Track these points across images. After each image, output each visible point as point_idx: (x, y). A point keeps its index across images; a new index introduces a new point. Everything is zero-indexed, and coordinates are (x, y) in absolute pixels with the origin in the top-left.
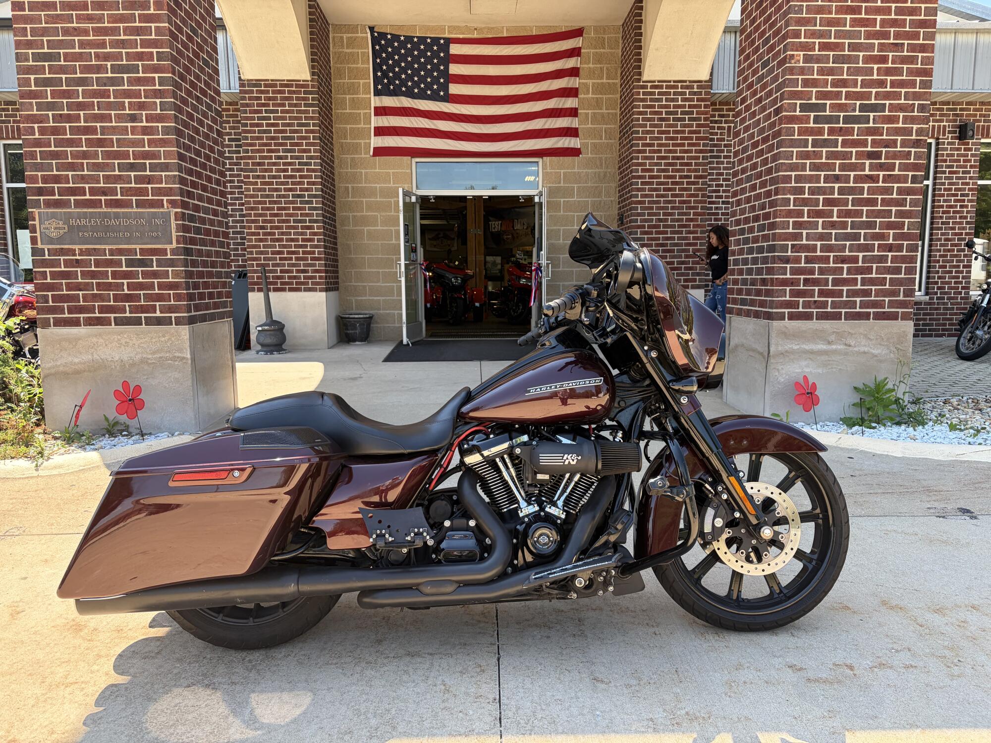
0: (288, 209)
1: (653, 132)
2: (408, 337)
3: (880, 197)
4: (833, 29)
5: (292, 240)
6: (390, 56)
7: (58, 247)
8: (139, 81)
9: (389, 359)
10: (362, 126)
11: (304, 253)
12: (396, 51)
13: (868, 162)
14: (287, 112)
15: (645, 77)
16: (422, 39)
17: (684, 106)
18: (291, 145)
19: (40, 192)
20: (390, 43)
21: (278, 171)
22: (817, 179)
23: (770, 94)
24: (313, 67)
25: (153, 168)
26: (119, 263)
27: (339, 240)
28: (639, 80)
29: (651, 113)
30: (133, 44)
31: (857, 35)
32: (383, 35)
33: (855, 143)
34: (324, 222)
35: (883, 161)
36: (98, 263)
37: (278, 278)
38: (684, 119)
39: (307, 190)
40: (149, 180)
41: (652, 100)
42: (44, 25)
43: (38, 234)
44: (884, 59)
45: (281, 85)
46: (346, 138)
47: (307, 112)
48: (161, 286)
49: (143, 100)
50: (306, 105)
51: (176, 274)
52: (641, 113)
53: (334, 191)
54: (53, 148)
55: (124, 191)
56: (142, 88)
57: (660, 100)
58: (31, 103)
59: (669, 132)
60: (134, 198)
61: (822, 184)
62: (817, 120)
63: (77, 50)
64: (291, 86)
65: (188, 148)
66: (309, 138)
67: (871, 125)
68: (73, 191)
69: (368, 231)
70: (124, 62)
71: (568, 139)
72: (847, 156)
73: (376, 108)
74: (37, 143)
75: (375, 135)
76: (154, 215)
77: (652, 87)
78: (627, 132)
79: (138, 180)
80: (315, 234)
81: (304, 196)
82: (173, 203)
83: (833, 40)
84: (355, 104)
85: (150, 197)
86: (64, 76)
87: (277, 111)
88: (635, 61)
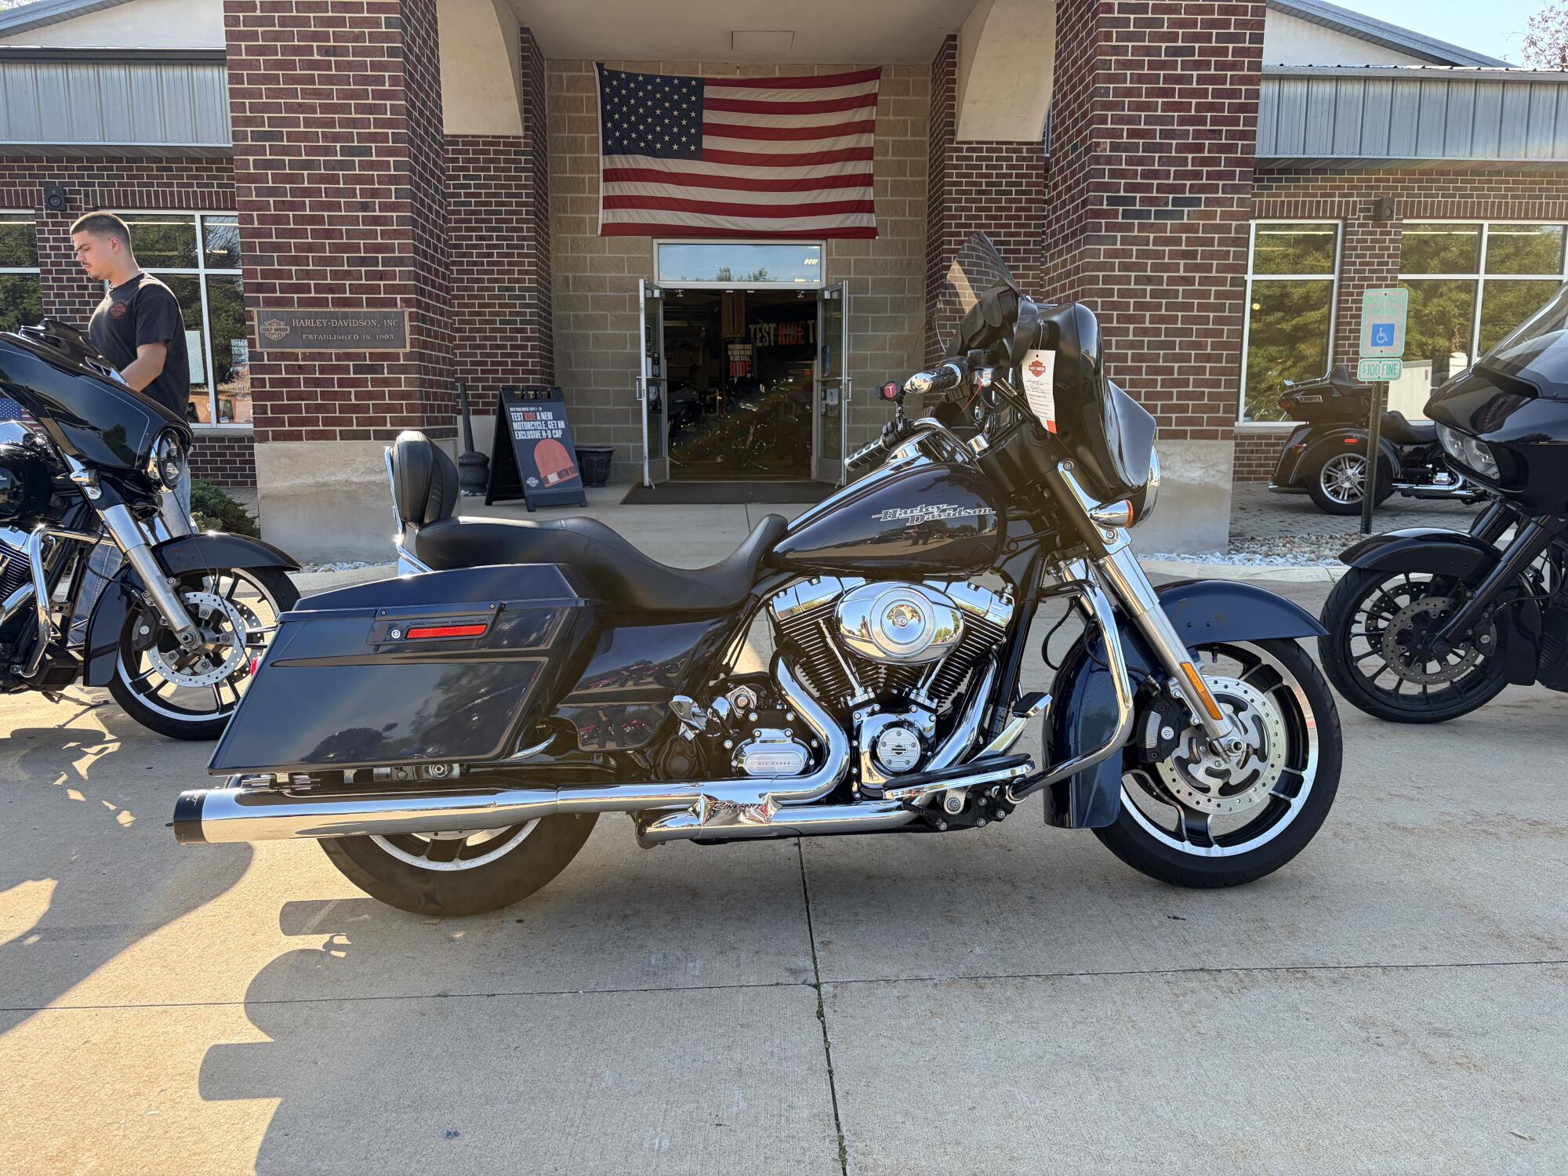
0: (493, 305)
1: (969, 209)
2: (650, 477)
3: (1196, 301)
4: (1143, 114)
5: (498, 347)
6: (624, 101)
7: (279, 350)
8: (372, 165)
9: (626, 501)
10: (587, 195)
11: (513, 364)
12: (633, 93)
13: (1182, 262)
14: (493, 178)
15: (960, 137)
16: (667, 80)
17: (1011, 175)
18: (498, 221)
19: (259, 288)
20: (624, 84)
21: (479, 255)
22: (1127, 280)
23: (1077, 183)
24: (526, 120)
25: (386, 262)
26: (346, 370)
27: (556, 348)
28: (953, 140)
29: (967, 184)
30: (365, 123)
31: (1170, 121)
32: (615, 74)
33: (1167, 241)
34: (540, 324)
35: (1199, 261)
36: (323, 370)
37: (479, 396)
38: (1010, 193)
39: (518, 281)
40: (382, 276)
41: (968, 167)
42: (265, 100)
43: (257, 336)
44: (1199, 148)
45: (485, 143)
46: (565, 211)
47: (519, 178)
48: (392, 396)
49: (377, 186)
50: (516, 170)
51: (409, 382)
52: (954, 184)
53: (549, 283)
54: (274, 240)
55: (354, 289)
56: (375, 173)
57: (979, 167)
58: (250, 188)
59: (990, 209)
60: (364, 296)
61: (1132, 286)
62: (1125, 215)
63: (302, 129)
64: (498, 144)
65: (420, 239)
66: (519, 213)
67: (1185, 221)
68: (296, 288)
69: (594, 335)
70: (356, 144)
71: (860, 215)
72: (1160, 255)
73: (605, 171)
74: (257, 233)
75: (604, 208)
76: (386, 316)
77: (968, 150)
78: (937, 208)
79: (370, 275)
80: (528, 339)
81: (513, 289)
82: (407, 303)
83: (1142, 126)
84: (577, 165)
85: (382, 295)
86: (287, 158)
87: (479, 178)
88: (947, 115)
